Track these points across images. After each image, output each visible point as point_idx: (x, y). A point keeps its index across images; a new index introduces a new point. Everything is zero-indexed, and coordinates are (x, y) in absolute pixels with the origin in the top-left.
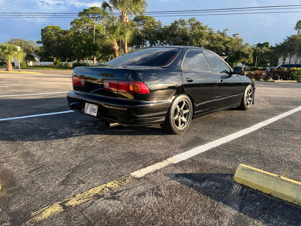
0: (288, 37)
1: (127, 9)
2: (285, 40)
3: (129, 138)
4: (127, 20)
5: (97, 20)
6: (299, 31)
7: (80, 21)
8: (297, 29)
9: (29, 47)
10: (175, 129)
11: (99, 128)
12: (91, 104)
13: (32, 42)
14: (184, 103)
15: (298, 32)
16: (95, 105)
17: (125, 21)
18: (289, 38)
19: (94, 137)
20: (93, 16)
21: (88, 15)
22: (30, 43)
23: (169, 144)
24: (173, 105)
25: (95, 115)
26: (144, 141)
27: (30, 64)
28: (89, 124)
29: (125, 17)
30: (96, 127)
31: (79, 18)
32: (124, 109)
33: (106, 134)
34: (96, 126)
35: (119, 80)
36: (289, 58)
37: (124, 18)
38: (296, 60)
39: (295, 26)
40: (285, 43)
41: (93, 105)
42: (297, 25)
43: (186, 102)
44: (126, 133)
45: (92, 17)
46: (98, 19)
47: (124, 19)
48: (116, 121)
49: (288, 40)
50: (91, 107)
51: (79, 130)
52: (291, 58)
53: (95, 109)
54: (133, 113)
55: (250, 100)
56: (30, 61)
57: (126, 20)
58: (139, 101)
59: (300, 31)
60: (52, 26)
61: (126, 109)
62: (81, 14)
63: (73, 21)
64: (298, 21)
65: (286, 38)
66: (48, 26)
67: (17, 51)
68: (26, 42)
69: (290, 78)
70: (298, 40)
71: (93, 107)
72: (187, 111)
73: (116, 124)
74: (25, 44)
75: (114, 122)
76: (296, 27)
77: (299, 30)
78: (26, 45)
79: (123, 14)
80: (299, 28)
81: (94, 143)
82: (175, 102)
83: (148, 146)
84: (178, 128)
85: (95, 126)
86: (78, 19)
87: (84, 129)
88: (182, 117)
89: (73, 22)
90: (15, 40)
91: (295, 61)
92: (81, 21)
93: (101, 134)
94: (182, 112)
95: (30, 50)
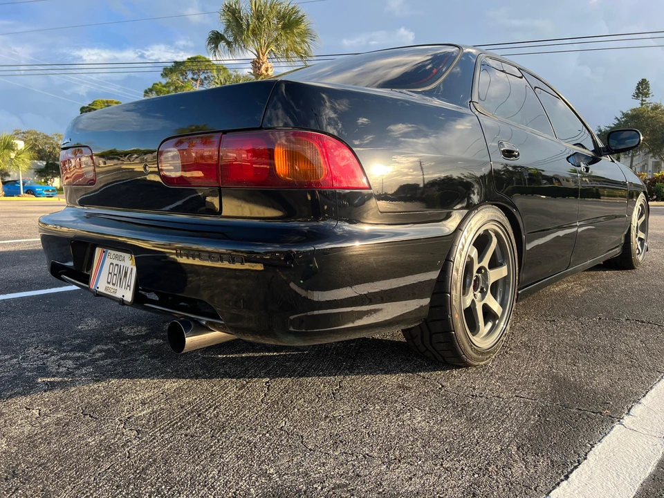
0: (623, 114)
1: (268, 47)
2: (618, 120)
3: (274, 395)
4: (270, 70)
5: (202, 84)
6: (642, 100)
7: (165, 86)
8: (638, 96)
9: (54, 148)
10: (469, 349)
11: (160, 345)
12: (112, 252)
13: (59, 136)
14: (495, 240)
15: (642, 104)
16: (127, 256)
17: (264, 72)
18: (625, 115)
19: (124, 392)
20: (195, 77)
21: (183, 74)
22: (56, 139)
23: (460, 424)
24: (460, 246)
25: (129, 297)
26: (343, 409)
27: (54, 185)
28: (127, 331)
29: (263, 63)
30: (149, 343)
31: (164, 81)
32: (247, 266)
33: (178, 375)
34: (150, 338)
35: (225, 132)
36: (630, 158)
37: (261, 66)
38: (643, 163)
39: (634, 92)
40: (617, 126)
41: (120, 253)
42: (638, 89)
43: (497, 235)
44: (265, 367)
45: (192, 79)
46: (207, 82)
47: (263, 70)
48: (213, 324)
49: (623, 120)
50: (115, 262)
51: (78, 359)
52: (634, 159)
53: (126, 273)
54: (292, 285)
55: (642, 239)
56: (53, 177)
57: (267, 71)
58: (322, 223)
59: (645, 101)
60: (105, 100)
61: (260, 267)
62: (167, 72)
63: (150, 87)
64: (640, 80)
65: (619, 116)
66: (96, 100)
67: (14, 150)
68: (46, 137)
69: (655, 197)
70: (649, 117)
71: (120, 263)
72: (502, 272)
73: (215, 335)
74: (45, 140)
75: (205, 329)
76: (637, 94)
77: (644, 99)
78: (46, 143)
79: (259, 58)
80: (643, 95)
81: (112, 426)
82: (465, 233)
83: (367, 439)
84: (475, 340)
85: (146, 337)
86: (160, 83)
87: (100, 351)
88: (483, 293)
89: (151, 90)
90: (23, 133)
91: (641, 165)
92: (169, 87)
93: (157, 376)
94: (486, 276)
95: (56, 154)
